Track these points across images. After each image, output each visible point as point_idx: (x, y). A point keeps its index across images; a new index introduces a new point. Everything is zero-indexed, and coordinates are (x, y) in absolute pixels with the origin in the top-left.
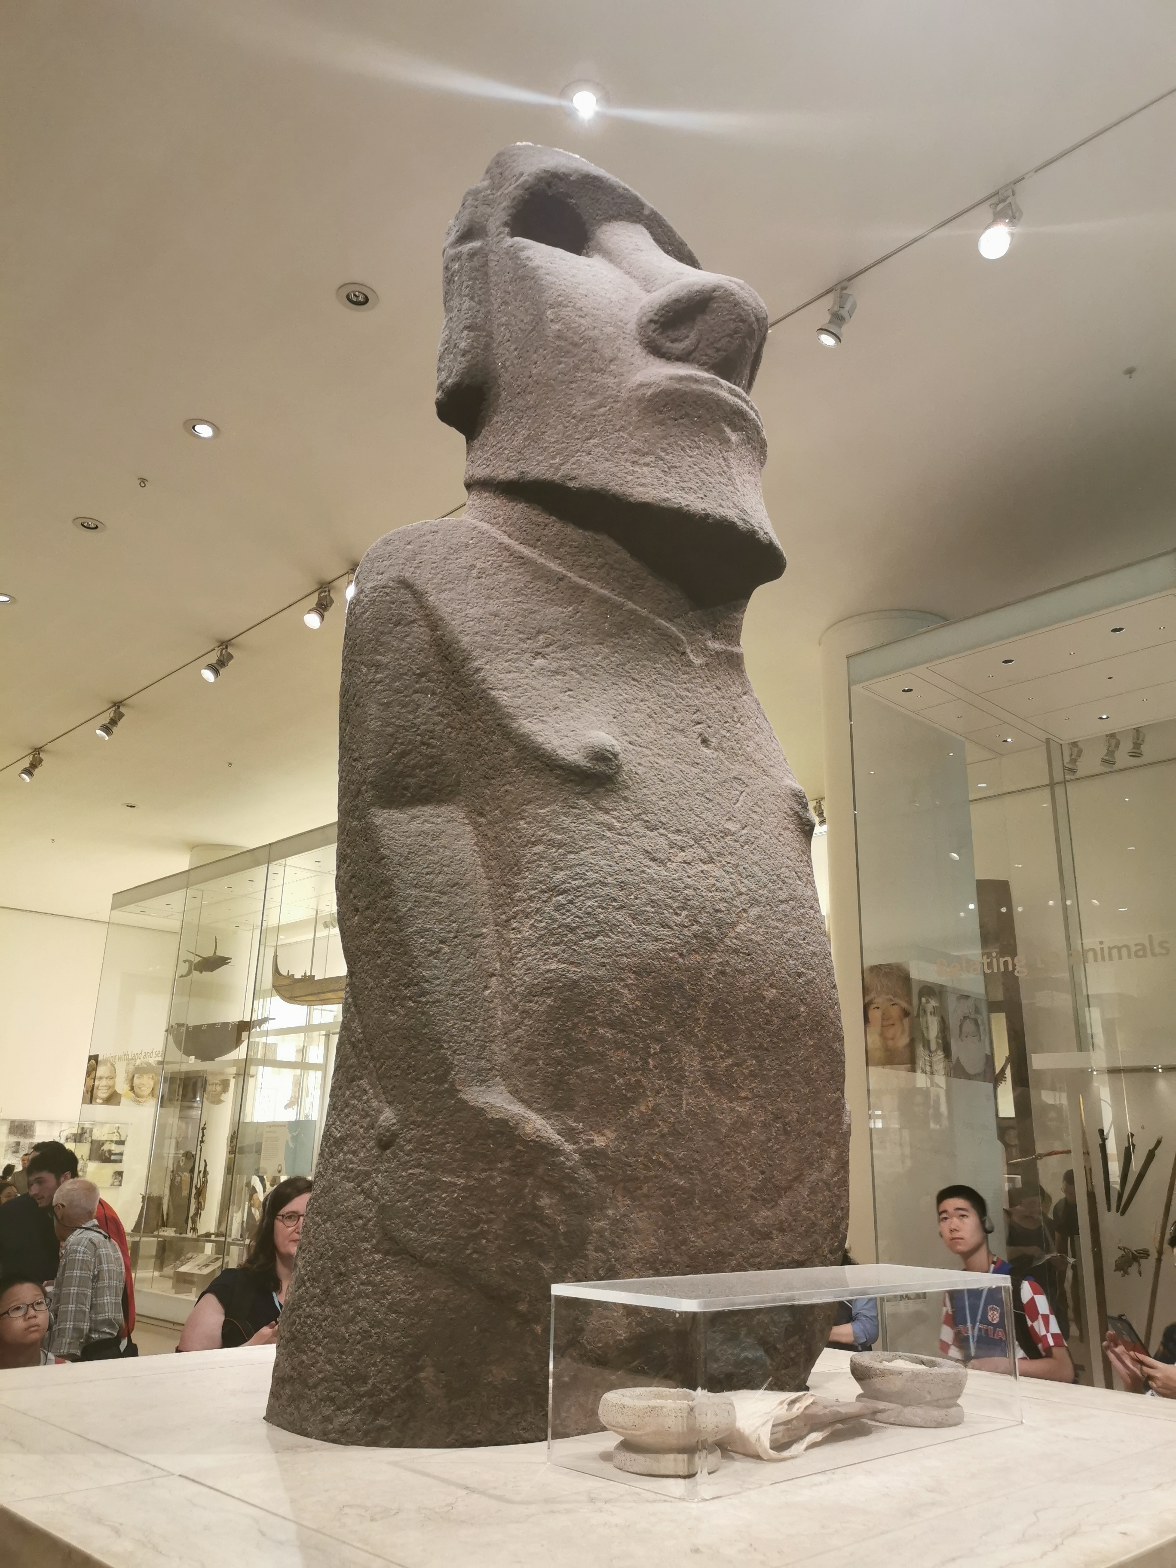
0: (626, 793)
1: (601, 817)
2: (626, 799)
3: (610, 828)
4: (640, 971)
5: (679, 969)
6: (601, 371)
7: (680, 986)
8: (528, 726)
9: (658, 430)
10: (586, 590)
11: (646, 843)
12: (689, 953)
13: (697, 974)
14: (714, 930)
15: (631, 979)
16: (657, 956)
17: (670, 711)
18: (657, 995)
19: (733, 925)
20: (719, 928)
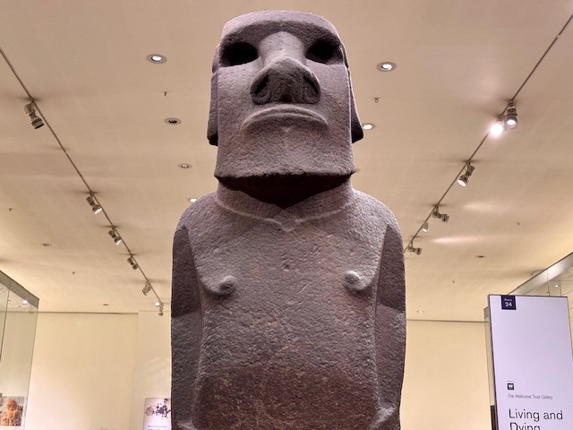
0: (237, 300)
1: (226, 311)
2: (236, 302)
3: (228, 315)
4: (232, 372)
5: (250, 369)
6: (235, 122)
7: (250, 376)
8: (204, 279)
9: (252, 141)
10: (236, 215)
11: (242, 319)
12: (255, 362)
13: (260, 370)
14: (270, 351)
15: (227, 375)
16: (239, 364)
17: (269, 258)
18: (238, 380)
19: (281, 347)
20: (272, 349)
